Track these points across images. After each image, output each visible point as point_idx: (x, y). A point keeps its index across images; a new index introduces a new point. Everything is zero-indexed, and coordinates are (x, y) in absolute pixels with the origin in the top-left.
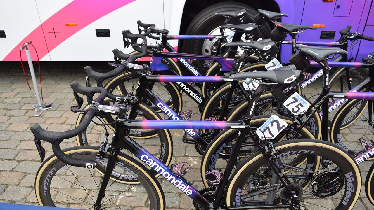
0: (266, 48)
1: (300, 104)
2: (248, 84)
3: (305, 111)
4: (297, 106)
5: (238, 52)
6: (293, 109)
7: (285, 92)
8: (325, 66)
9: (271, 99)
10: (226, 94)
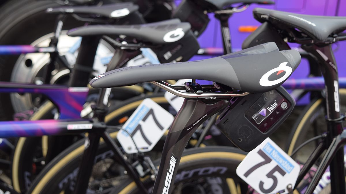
0: (172, 36)
1: (277, 169)
2: (132, 135)
3: (290, 187)
4: (270, 175)
5: (95, 71)
6: (261, 184)
7: (258, 121)
8: (328, 61)
9: (191, 170)
10: (75, 173)
